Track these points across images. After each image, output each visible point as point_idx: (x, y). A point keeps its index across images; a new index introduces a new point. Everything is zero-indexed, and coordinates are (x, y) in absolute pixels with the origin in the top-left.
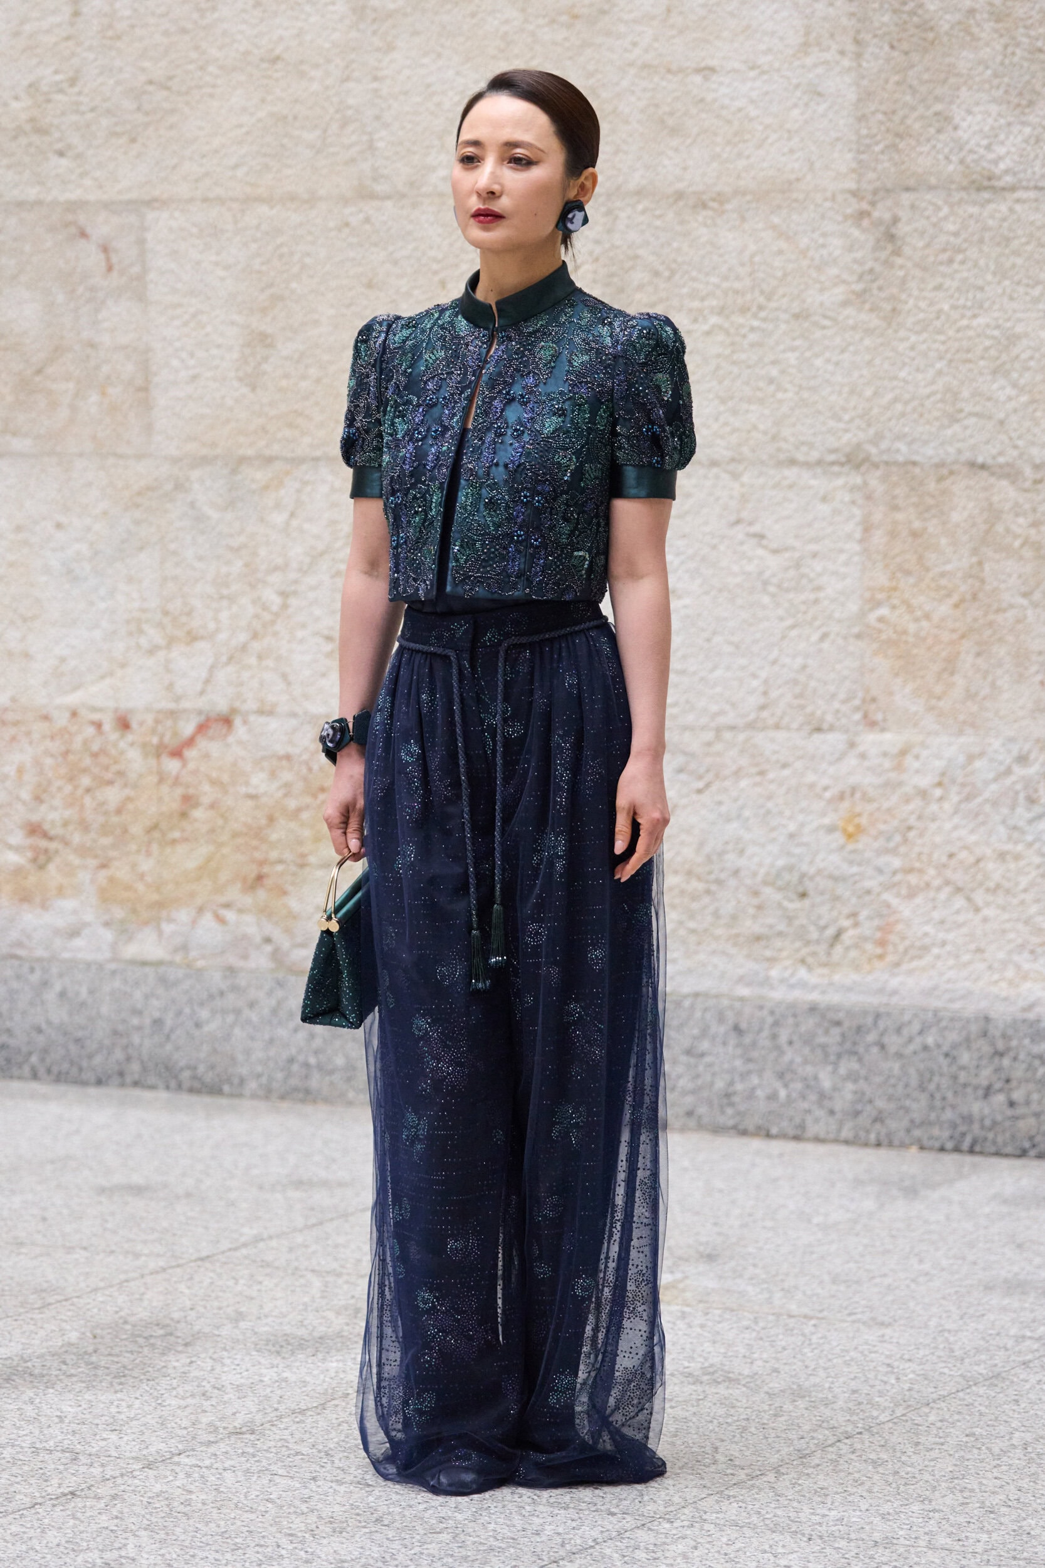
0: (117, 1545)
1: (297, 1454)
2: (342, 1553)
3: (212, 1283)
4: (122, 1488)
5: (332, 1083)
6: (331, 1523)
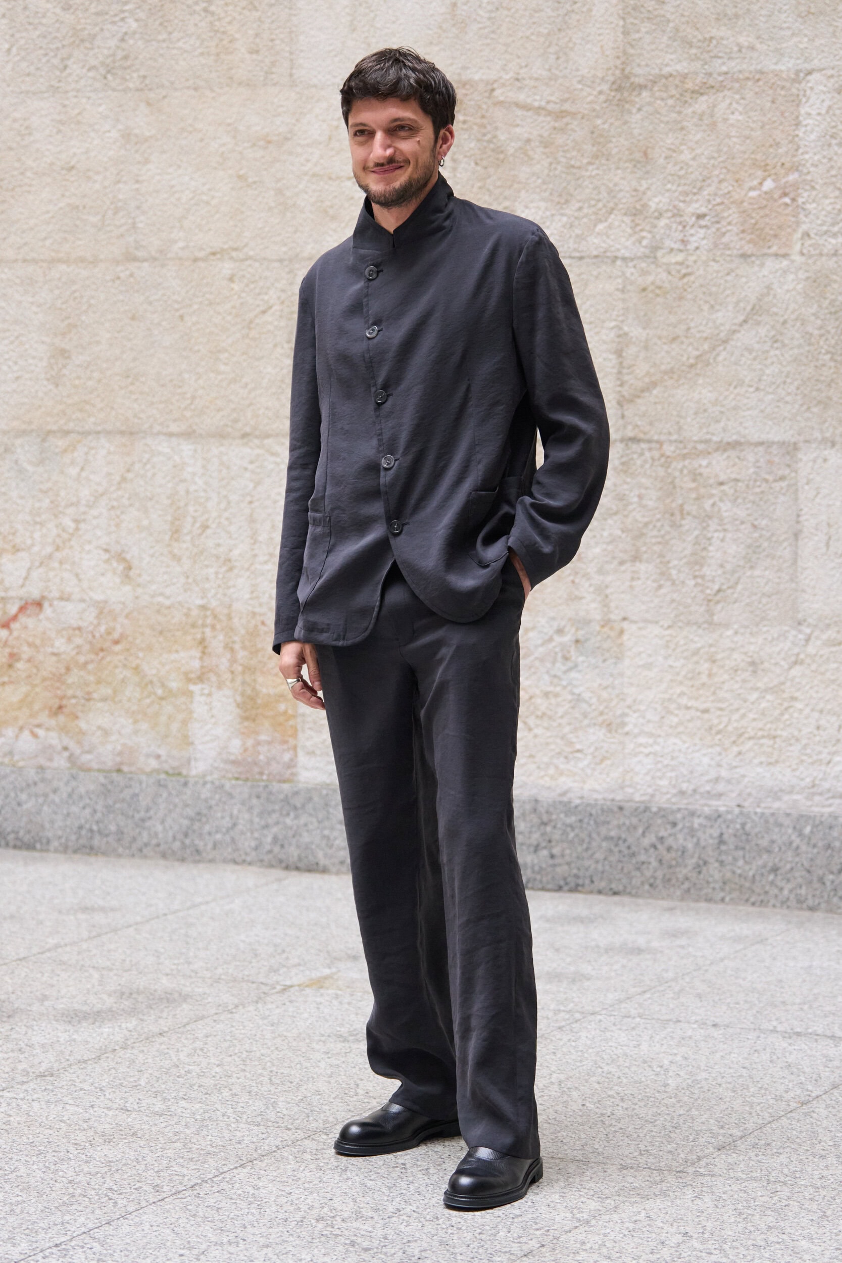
1: (81, 1089)
2: (110, 1156)
3: (26, 976)
5: (107, 843)
6: (103, 1136)
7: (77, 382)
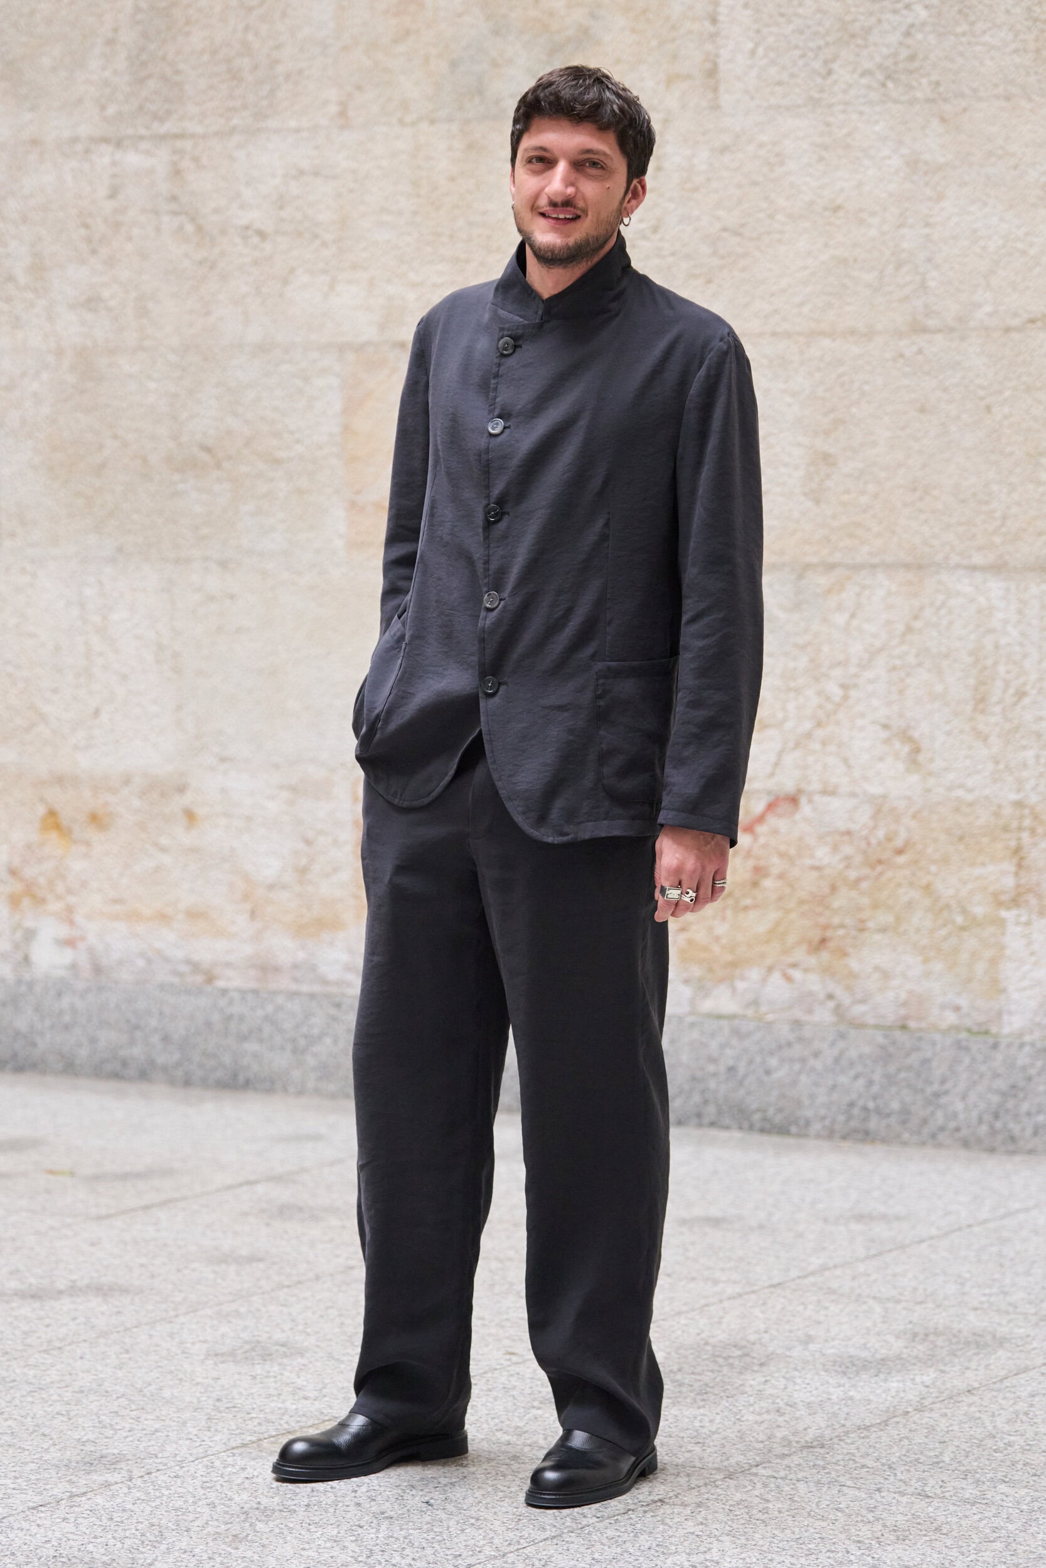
0: (702, 1549)
1: (863, 1466)
2: (906, 1559)
3: (783, 1308)
4: (706, 1496)
5: (888, 1126)
6: (895, 1531)
7: (845, 498)
